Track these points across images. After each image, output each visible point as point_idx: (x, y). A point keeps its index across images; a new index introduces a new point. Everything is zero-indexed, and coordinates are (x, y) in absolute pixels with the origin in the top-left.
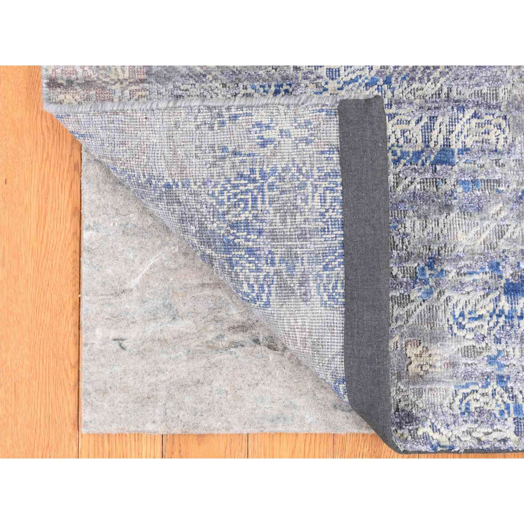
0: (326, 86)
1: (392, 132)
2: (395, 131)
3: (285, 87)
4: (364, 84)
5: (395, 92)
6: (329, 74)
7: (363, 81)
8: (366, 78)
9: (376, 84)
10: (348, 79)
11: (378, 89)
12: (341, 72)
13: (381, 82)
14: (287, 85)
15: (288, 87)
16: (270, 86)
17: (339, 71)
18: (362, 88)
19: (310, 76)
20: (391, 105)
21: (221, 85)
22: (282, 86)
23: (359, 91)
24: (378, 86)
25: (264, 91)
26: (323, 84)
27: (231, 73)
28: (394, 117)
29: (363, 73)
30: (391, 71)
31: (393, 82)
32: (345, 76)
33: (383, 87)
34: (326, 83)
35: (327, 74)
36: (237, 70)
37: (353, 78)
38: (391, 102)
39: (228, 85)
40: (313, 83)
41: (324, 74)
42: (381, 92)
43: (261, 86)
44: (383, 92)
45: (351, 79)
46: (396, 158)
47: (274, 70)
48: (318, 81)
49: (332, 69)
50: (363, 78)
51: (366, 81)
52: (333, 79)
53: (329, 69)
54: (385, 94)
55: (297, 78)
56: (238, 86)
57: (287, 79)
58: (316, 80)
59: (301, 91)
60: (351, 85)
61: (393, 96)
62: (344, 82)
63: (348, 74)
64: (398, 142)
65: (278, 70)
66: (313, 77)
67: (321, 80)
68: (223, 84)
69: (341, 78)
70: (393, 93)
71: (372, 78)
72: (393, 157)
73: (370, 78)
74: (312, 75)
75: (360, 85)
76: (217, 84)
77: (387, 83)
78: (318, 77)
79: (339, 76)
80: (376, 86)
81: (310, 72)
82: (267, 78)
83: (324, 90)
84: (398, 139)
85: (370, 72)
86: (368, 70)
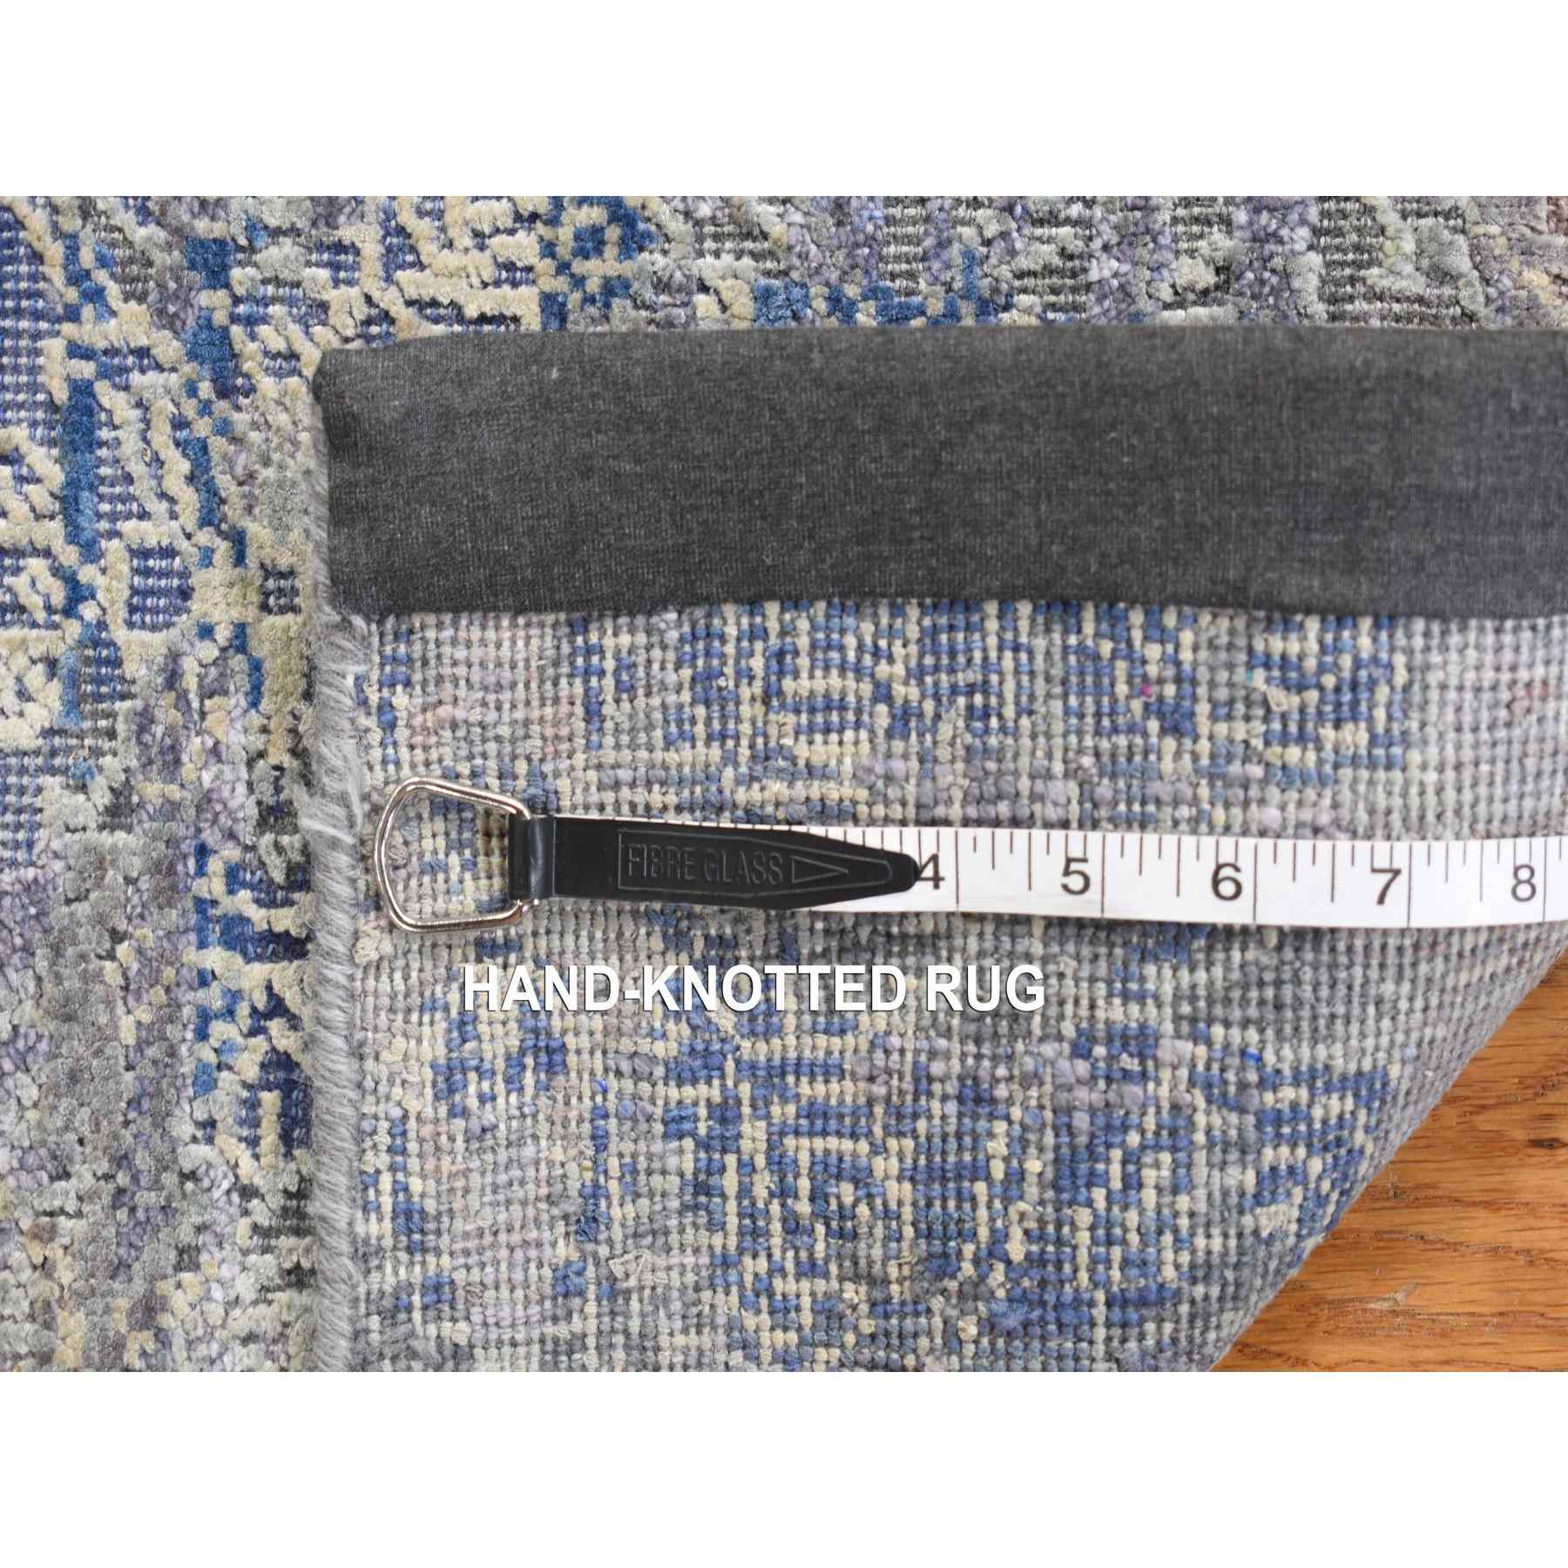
0: (223, 634)
1: (482, 248)
2: (477, 234)
3: (218, 886)
4: (221, 406)
5: (273, 222)
6: (156, 611)
7: (205, 408)
8: (192, 390)
9: (226, 330)
10: (189, 498)
11: (250, 322)
12: (151, 542)
13: (213, 301)
14: (201, 871)
15: (215, 865)
16: (204, 979)
17: (145, 554)
18: (240, 419)
19: (159, 730)
20: (340, 247)
21: (186, 1276)
22: (203, 905)
23: (255, 436)
24: (234, 319)
25: (230, 1013)
26: (209, 651)
27: (122, 1215)
28: (401, 231)
29: (164, 407)
30: (161, 235)
31: (218, 229)
32: (174, 516)
33: (240, 291)
34: (206, 632)
35: (154, 628)
36: (108, 1177)
37: (185, 467)
38: (321, 247)
39: (186, 1235)
40: (203, 715)
41: (157, 642)
42: (266, 302)
43: (202, 1035)
44: (270, 290)
45: (191, 479)
46: (613, 233)
47: (123, 950)
48: (191, 683)
49: (135, 591)
50: (190, 409)
51: (206, 389)
52: (185, 593)
53: (133, 609)
54: (277, 281)
55: (171, 810)
56: (192, 1176)
57: (172, 871)
58: (183, 696)
59: (241, 789)
60: (225, 484)
61: (294, 231)
62: (206, 521)
63: (163, 495)
64: (534, 217)
65: (122, 926)
66: (166, 714)
67: (189, 666)
68: (178, 1268)
69: (183, 545)
70: (276, 233)
71: (192, 356)
72: (610, 252)
73: (188, 369)
74: (159, 714)
75: (224, 428)
76: (179, 1301)
77: (225, 268)
78: (173, 678)
79: (169, 552)
80: (237, 331)
81: (142, 730)
82: (158, 995)
83: (242, 649)
84: (518, 217)
85: (159, 367)
86: (152, 376)
